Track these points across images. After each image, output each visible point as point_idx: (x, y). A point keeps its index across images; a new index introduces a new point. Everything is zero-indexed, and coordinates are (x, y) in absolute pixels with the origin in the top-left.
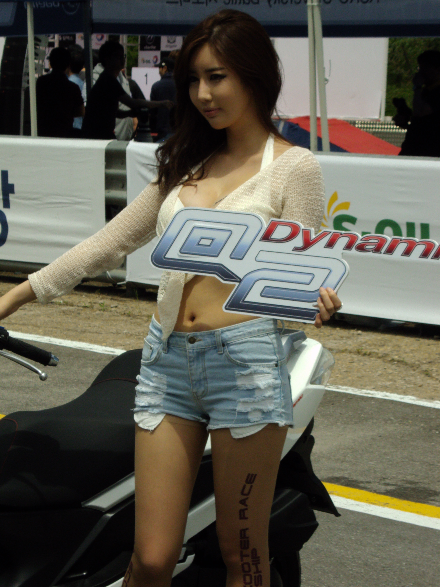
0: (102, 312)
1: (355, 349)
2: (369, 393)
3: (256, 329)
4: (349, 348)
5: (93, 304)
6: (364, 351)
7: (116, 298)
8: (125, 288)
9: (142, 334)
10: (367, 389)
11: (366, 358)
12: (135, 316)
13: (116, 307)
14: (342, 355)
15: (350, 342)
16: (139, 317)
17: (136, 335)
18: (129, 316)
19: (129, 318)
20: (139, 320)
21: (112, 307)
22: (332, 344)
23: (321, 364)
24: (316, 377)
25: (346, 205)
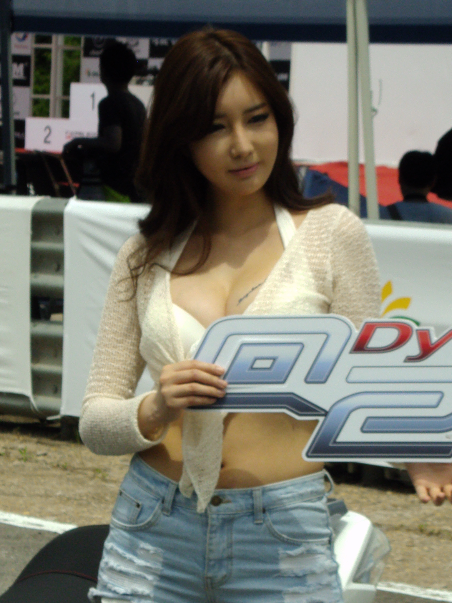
0: (23, 462)
1: (416, 525)
2: (438, 595)
4: (407, 523)
5: (10, 450)
6: (430, 529)
7: (45, 440)
8: (58, 425)
9: (85, 498)
10: (436, 588)
11: (433, 539)
12: (74, 470)
13: (45, 455)
14: (396, 534)
15: (408, 514)
16: (80, 471)
17: (76, 499)
18: (65, 468)
19: (65, 473)
20: (80, 476)
21: (38, 456)
22: (381, 517)
23: (371, 551)
24: (362, 571)
25: (404, 302)
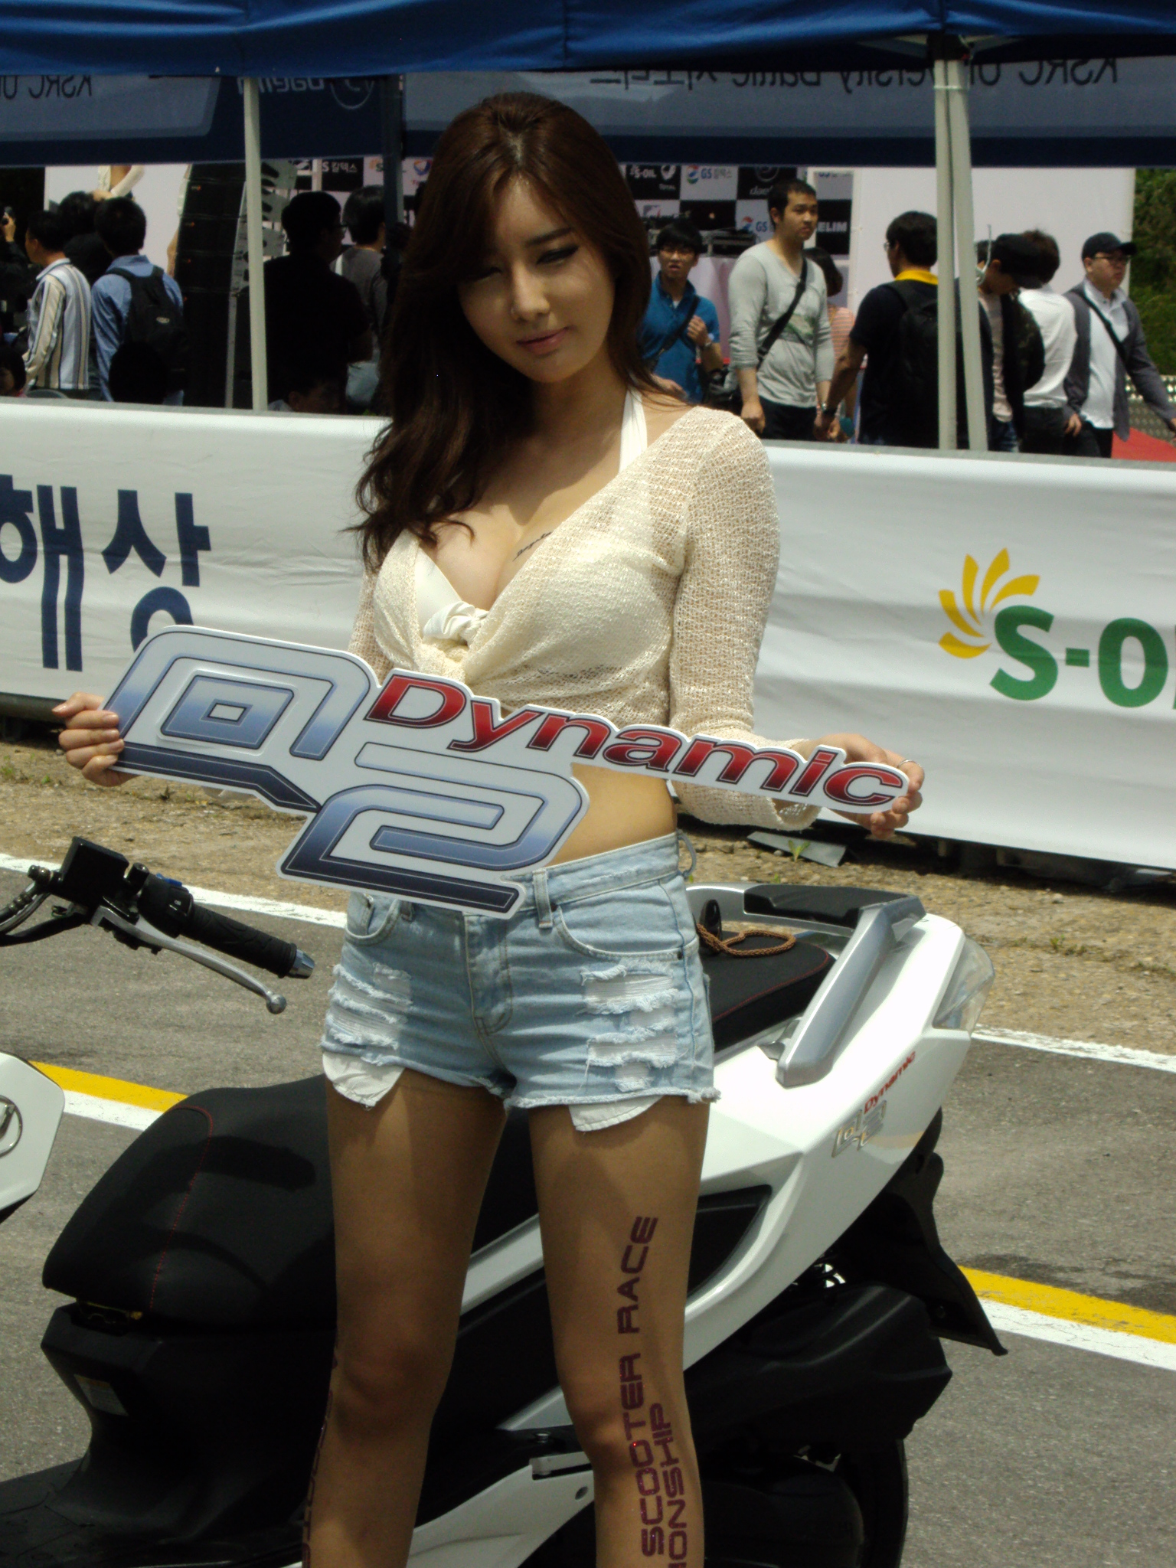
1: (1047, 939)
2: (1080, 1049)
3: (633, 868)
4: (1032, 936)
6: (1068, 944)
10: (1077, 1039)
11: (1074, 961)
14: (1014, 954)
15: (1033, 921)
22: (987, 926)
23: (962, 977)
24: (948, 1009)
25: (1028, 584)
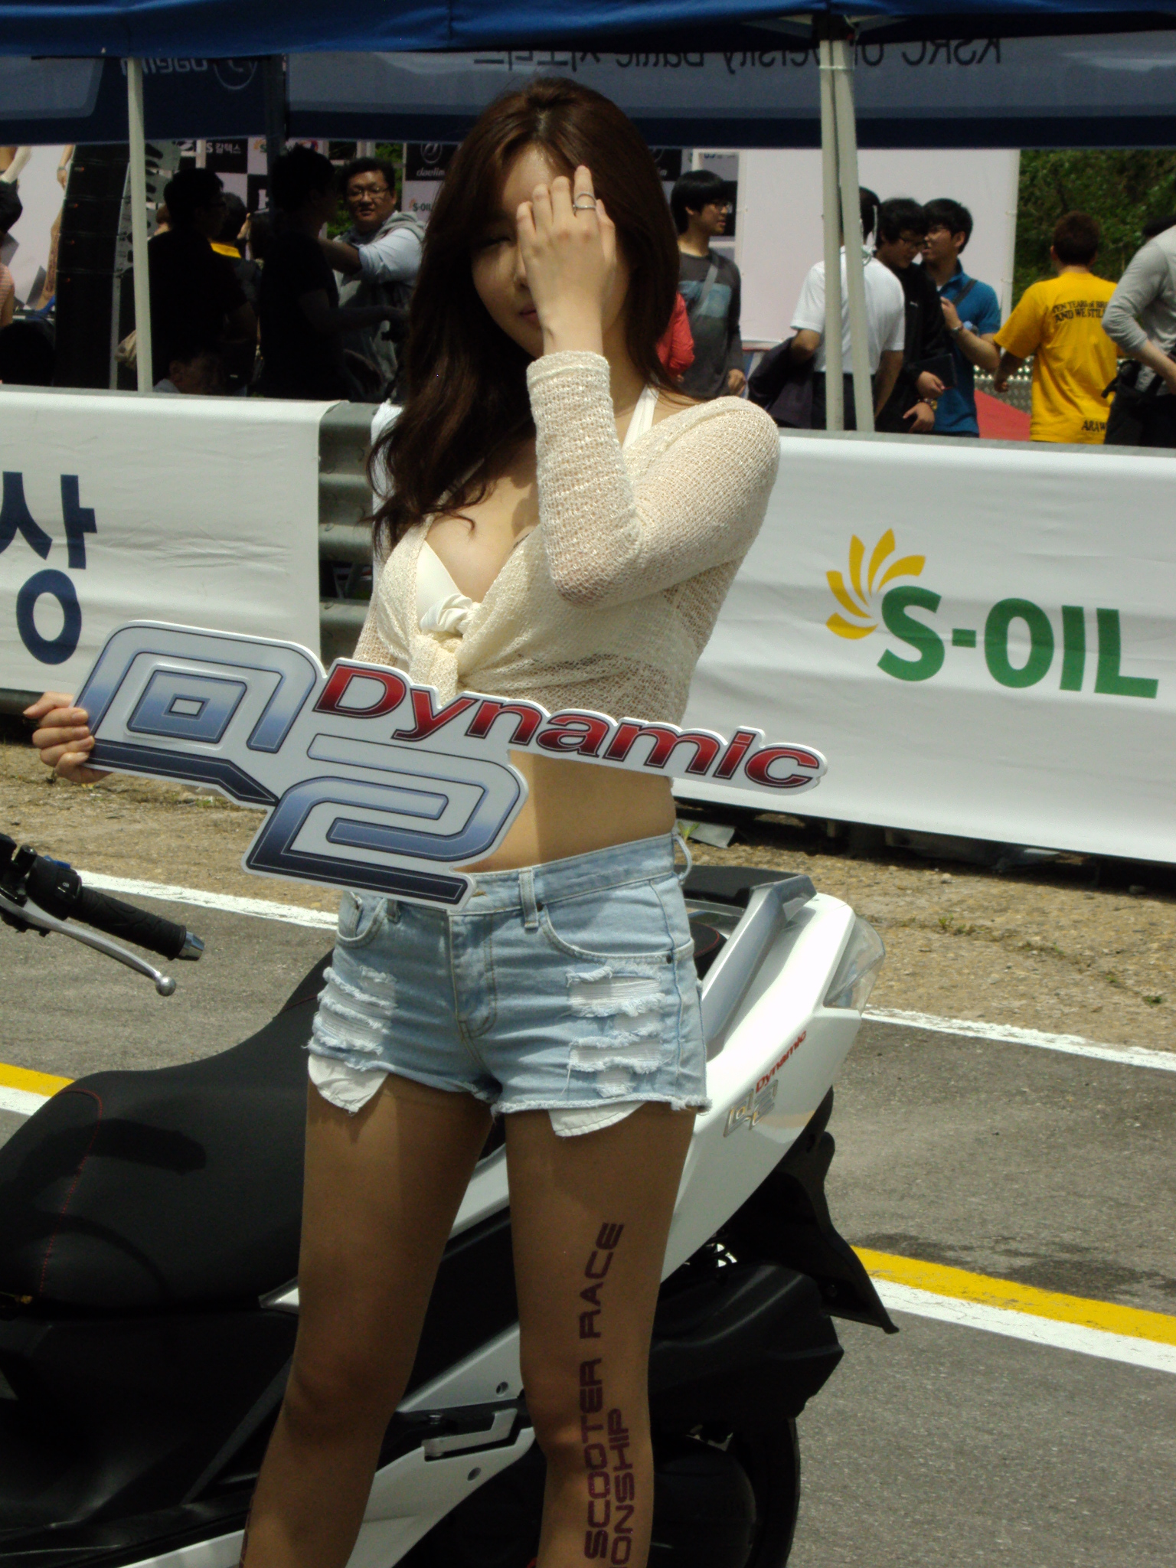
1: (936, 919)
2: (969, 1028)
3: (622, 868)
4: (921, 916)
6: (956, 925)
10: (966, 1019)
11: (963, 941)
14: (903, 934)
15: (922, 901)
22: (877, 906)
23: (852, 956)
24: (839, 988)
